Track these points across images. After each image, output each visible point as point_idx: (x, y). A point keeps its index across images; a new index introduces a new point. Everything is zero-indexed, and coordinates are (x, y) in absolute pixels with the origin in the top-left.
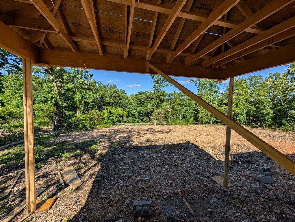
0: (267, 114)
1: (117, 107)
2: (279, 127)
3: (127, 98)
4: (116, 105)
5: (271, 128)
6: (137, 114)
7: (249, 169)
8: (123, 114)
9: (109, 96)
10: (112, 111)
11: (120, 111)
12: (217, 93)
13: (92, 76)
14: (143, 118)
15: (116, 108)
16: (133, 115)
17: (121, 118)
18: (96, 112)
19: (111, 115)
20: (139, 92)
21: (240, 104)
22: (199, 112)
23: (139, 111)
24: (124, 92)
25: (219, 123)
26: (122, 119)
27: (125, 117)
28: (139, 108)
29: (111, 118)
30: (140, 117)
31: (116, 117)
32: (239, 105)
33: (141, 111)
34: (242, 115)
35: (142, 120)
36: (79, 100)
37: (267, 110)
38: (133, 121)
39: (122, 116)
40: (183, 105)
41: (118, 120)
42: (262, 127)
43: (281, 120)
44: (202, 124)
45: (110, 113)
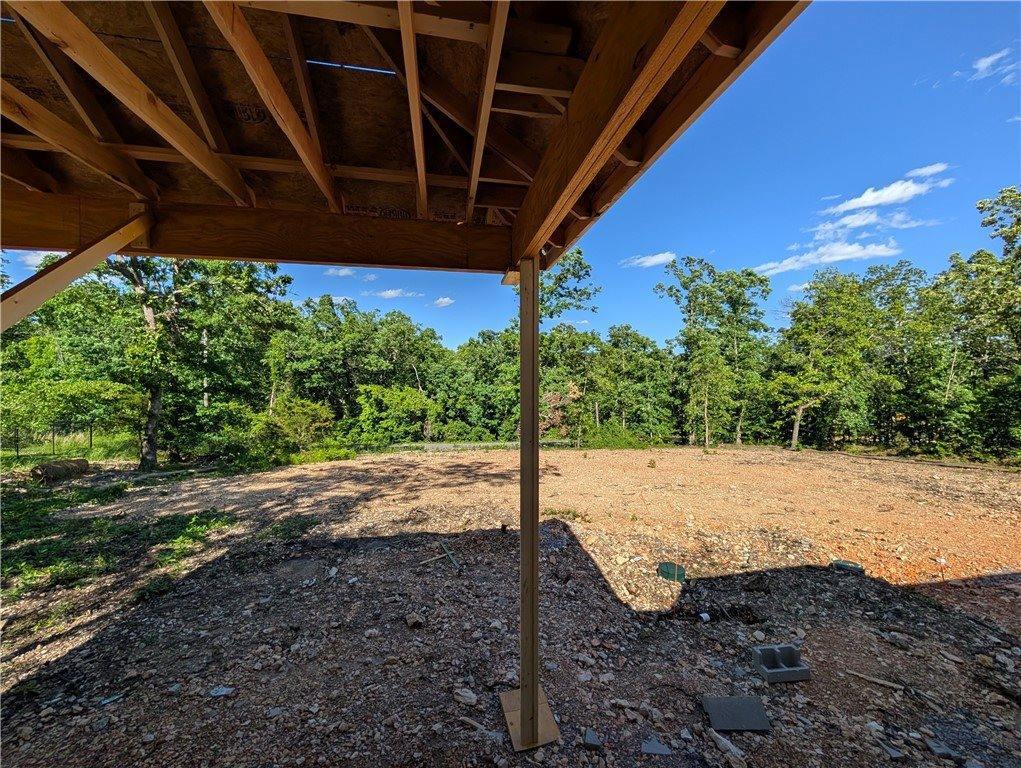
0: (954, 405)
1: (407, 387)
2: (998, 454)
3: (443, 353)
4: (403, 381)
5: (965, 457)
6: (475, 411)
7: (719, 648)
8: (424, 411)
9: (376, 350)
10: (386, 401)
11: (414, 398)
12: (756, 331)
13: (287, 281)
14: (499, 425)
15: (401, 391)
16: (463, 415)
17: (419, 423)
18: (303, 405)
19: (384, 414)
20: (480, 334)
21: (838, 368)
22: (688, 401)
23: (483, 398)
24: (433, 335)
25: (766, 438)
26: (422, 427)
27: (431, 419)
28: (482, 389)
29: (384, 424)
30: (487, 421)
31: (400, 421)
32: (836, 373)
33: (490, 399)
34: (856, 408)
35: (494, 431)
36: (279, 363)
37: (953, 389)
38: (459, 434)
39: (423, 418)
40: (629, 374)
41: (407, 433)
42: (931, 453)
43: (1006, 424)
44: (700, 443)
45: (380, 406)
